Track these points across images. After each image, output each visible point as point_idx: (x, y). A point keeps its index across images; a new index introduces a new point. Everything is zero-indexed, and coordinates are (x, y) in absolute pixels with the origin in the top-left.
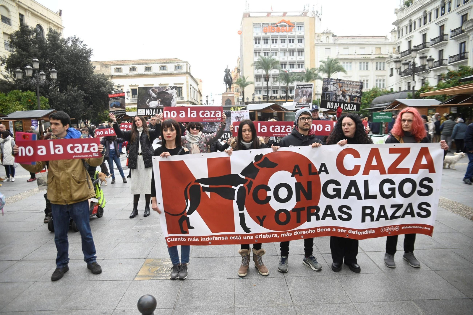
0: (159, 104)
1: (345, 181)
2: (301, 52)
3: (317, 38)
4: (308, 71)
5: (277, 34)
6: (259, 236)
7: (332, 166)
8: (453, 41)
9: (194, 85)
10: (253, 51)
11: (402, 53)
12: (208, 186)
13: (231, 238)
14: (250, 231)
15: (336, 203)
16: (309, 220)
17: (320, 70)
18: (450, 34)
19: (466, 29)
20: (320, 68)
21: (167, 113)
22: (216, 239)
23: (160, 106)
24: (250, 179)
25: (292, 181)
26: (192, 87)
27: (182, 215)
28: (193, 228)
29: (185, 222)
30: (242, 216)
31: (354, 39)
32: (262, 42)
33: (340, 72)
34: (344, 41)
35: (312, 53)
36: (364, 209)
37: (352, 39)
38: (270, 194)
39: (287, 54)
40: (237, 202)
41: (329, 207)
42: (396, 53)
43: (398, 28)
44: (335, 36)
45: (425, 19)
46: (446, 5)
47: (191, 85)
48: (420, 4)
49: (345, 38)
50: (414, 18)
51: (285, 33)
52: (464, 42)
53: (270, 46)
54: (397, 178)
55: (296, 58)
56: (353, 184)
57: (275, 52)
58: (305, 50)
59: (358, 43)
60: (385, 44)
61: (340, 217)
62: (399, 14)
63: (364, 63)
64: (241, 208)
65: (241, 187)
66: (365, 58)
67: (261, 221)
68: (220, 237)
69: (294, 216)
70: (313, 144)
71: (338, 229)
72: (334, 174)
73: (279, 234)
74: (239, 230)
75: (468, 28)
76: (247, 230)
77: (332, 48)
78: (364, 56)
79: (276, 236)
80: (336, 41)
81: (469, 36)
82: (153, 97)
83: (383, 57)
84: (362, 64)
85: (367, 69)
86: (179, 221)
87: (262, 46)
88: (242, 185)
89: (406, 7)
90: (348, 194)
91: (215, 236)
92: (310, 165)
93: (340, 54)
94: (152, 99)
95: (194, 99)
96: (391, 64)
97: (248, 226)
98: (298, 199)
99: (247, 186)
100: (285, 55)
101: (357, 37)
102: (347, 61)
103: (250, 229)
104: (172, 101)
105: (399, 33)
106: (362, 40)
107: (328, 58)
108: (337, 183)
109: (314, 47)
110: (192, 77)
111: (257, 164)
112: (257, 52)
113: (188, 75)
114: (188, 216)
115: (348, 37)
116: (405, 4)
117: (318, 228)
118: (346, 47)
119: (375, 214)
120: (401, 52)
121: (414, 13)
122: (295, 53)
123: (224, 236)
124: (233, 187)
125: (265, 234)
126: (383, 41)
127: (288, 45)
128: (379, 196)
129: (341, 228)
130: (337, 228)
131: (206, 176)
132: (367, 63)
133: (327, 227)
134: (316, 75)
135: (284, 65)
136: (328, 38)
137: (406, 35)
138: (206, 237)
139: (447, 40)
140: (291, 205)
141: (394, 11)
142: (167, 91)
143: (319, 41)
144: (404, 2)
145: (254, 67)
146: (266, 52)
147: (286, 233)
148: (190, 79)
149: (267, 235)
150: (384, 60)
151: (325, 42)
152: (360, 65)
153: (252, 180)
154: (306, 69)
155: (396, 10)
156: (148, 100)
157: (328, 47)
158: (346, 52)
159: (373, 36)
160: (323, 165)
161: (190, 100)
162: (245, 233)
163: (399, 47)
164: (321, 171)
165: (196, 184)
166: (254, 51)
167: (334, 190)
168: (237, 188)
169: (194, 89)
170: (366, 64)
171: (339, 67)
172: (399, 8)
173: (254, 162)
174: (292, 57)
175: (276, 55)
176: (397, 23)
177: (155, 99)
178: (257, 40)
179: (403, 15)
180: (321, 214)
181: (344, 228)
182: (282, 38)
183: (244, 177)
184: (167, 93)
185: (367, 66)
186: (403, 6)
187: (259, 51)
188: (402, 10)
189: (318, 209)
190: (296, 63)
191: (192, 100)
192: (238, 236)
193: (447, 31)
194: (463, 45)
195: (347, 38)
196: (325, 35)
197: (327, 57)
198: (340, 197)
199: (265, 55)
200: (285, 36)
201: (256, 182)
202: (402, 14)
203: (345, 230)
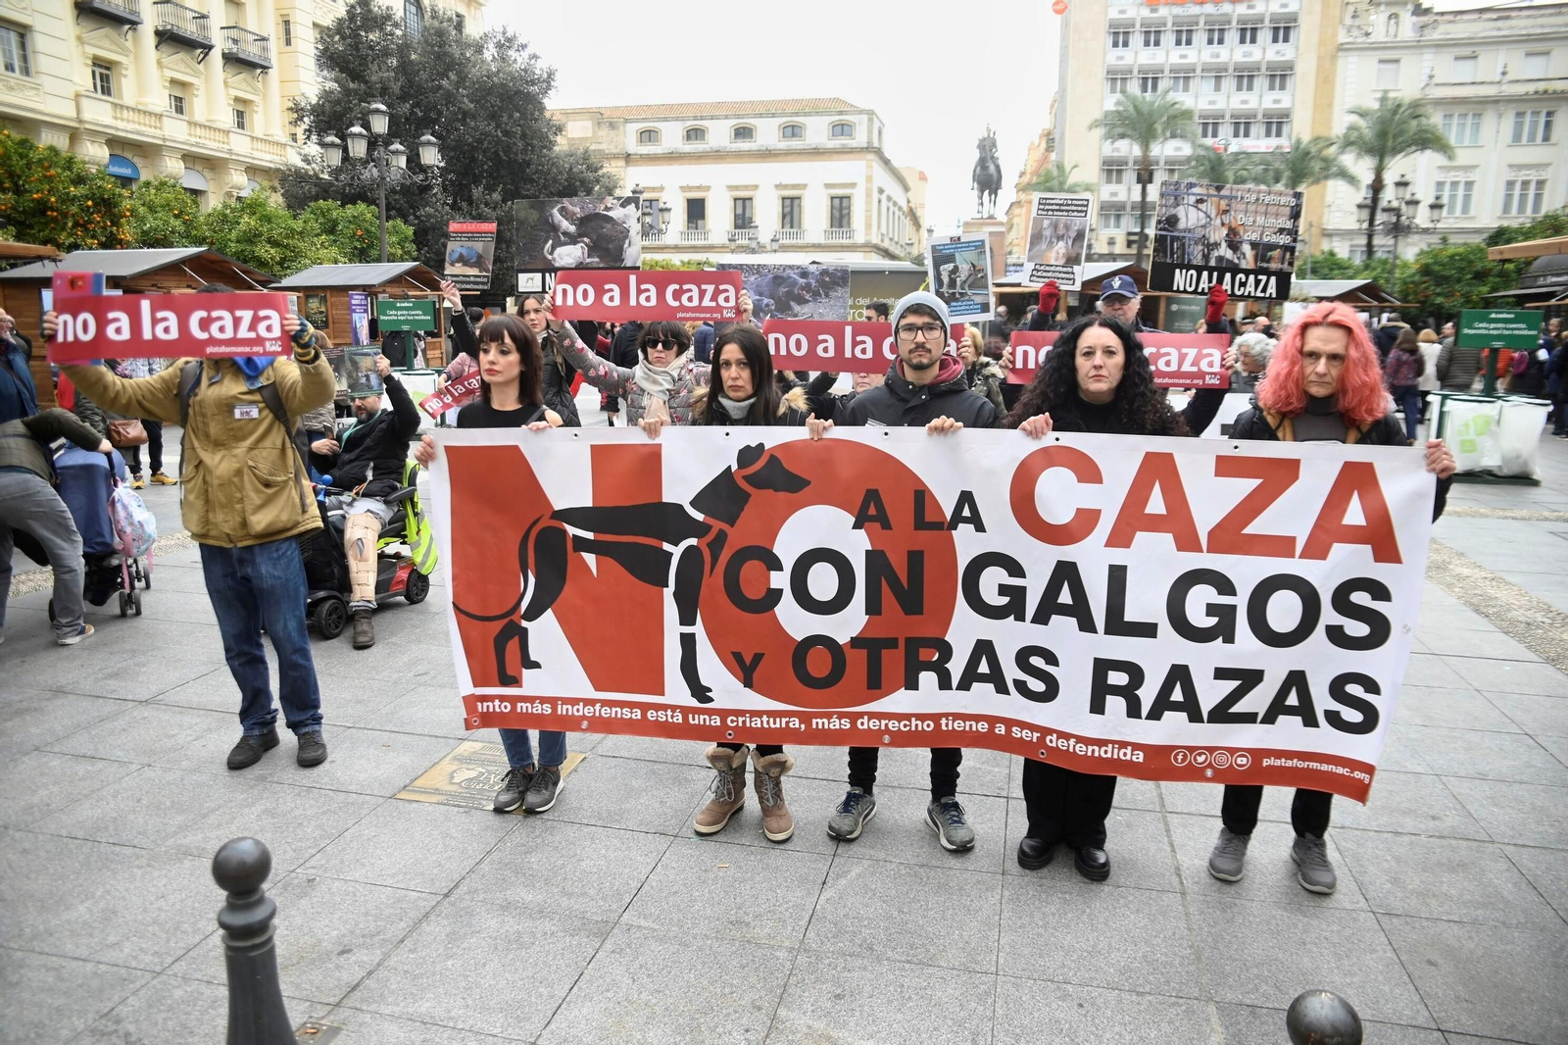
0: (586, 255)
1: (1039, 562)
2: (1280, 75)
3: (1348, 21)
4: (1297, 148)
5: (1195, 10)
6: (741, 719)
7: (995, 505)
9: (893, 189)
10: (1101, 73)
12: (590, 535)
13: (651, 715)
14: (711, 700)
15: (1009, 637)
16: (912, 684)
17: (1347, 143)
20: (1346, 136)
21: (565, 292)
22: (606, 712)
23: (588, 260)
24: (718, 525)
25: (856, 546)
26: (884, 197)
27: (507, 620)
28: (536, 665)
29: (513, 646)
30: (688, 642)
31: (1505, 18)
32: (1136, 40)
33: (1428, 153)
34: (1461, 30)
35: (1326, 81)
36: (1102, 667)
37: (1496, 20)
38: (780, 580)
39: (1228, 84)
40: (676, 595)
41: (984, 648)
44: (1427, 11)
47: (881, 191)
49: (1466, 17)
51: (1227, 8)
53: (1168, 55)
54: (1246, 571)
55: (1261, 99)
56: (1066, 573)
57: (1184, 76)
58: (1299, 69)
59: (1524, 32)
61: (1021, 686)
63: (1536, 113)
64: (687, 618)
65: (690, 548)
66: (1545, 92)
67: (747, 671)
68: (619, 710)
69: (857, 661)
70: (935, 422)
71: (1014, 729)
72: (1003, 533)
73: (805, 718)
74: (676, 690)
76: (700, 692)
77: (1409, 61)
78: (1541, 86)
79: (795, 723)
80: (1426, 31)
82: (565, 234)
84: (1528, 119)
85: (1546, 138)
86: (496, 639)
87: (1139, 55)
88: (693, 541)
90: (1047, 609)
91: (605, 703)
92: (922, 496)
93: (1436, 80)
94: (562, 238)
95: (891, 239)
97: (704, 682)
98: (873, 607)
99: (708, 545)
100: (1217, 88)
102: (1462, 109)
103: (710, 690)
106: (1540, 21)
107: (1383, 100)
108: (1014, 568)
109: (1334, 58)
110: (886, 162)
111: (745, 478)
112: (1116, 77)
113: (871, 156)
114: (524, 624)
115: (1481, 11)
117: (946, 715)
118: (1467, 51)
119: (1147, 695)
122: (1257, 82)
123: (631, 705)
124: (667, 547)
125: (759, 714)
127: (1233, 52)
128: (1165, 628)
129: (1023, 725)
130: (1009, 723)
131: (586, 500)
132: (1549, 114)
133: (977, 718)
134: (1328, 162)
135: (1210, 125)
136: (1393, 21)
138: (574, 701)
140: (848, 625)
142: (610, 214)
143: (1355, 32)
145: (1100, 132)
146: (1150, 79)
147: (829, 716)
148: (878, 169)
149: (765, 718)
151: (1379, 35)
152: (1519, 126)
153: (725, 526)
154: (1293, 141)
156: (551, 242)
157: (1389, 54)
158: (1465, 71)
160: (966, 497)
161: (875, 240)
162: (694, 703)
164: (957, 518)
165: (555, 523)
166: (1108, 73)
167: (1003, 590)
168: (676, 551)
169: (891, 204)
170: (1542, 119)
171: (1426, 131)
173: (734, 467)
174: (1244, 95)
175: (1186, 89)
177: (573, 240)
178: (1120, 35)
180: (956, 667)
181: (1033, 728)
182: (1213, 23)
183: (699, 516)
184: (610, 219)
185: (1548, 125)
187: (1122, 72)
189: (946, 652)
190: (1260, 117)
191: (882, 241)
192: (673, 711)
195: (1476, 16)
196: (1383, 7)
197: (1379, 95)
198: (1020, 617)
199: (1144, 89)
200: (1224, 18)
201: (739, 536)
203: (1036, 735)
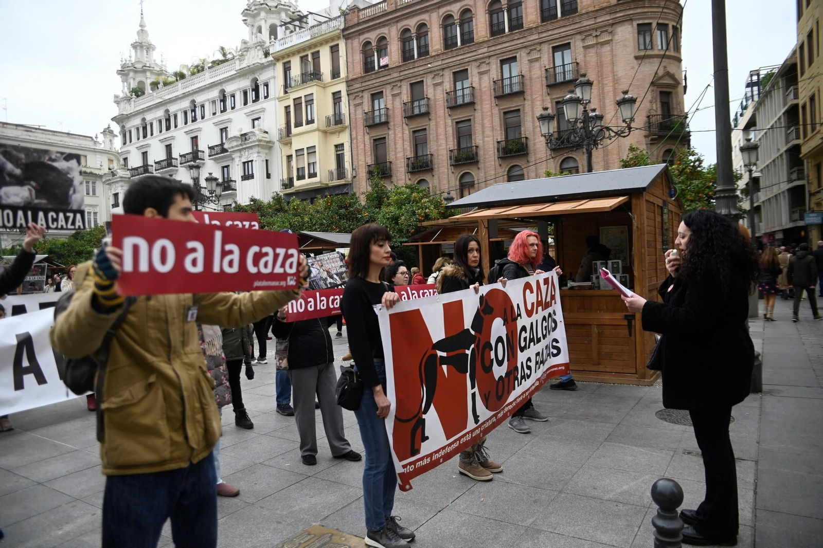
0: (34, 196)
8: (212, 161)
11: (133, 169)
12: (445, 354)
13: (462, 441)
14: (480, 420)
18: (207, 151)
19: (230, 148)
23: (36, 201)
25: (504, 333)
27: (417, 418)
29: (420, 431)
30: (474, 395)
31: (31, 131)
34: (10, 132)
37: (27, 131)
38: (493, 354)
40: (470, 376)
42: (122, 168)
43: (123, 127)
45: (168, 122)
46: (197, 109)
48: (157, 98)
50: (149, 117)
52: (227, 167)
59: (42, 140)
60: (95, 151)
62: (122, 104)
64: (473, 384)
65: (472, 350)
67: (487, 401)
75: (232, 147)
76: (476, 418)
81: (233, 159)
82: (11, 175)
83: (91, 173)
86: (412, 431)
88: (473, 346)
89: (134, 96)
91: (449, 445)
96: (113, 186)
97: (478, 413)
98: (508, 358)
99: (476, 346)
101: (36, 129)
103: (479, 416)
104: (71, 192)
105: (125, 136)
106: (49, 136)
114: (424, 417)
115: (17, 125)
116: (132, 92)
117: (519, 396)
120: (130, 168)
121: (149, 109)
123: (456, 440)
124: (466, 352)
126: (90, 144)
137: (136, 141)
138: (439, 451)
139: (204, 160)
140: (505, 369)
141: (112, 99)
142: (56, 164)
144: (129, 88)
150: (94, 178)
153: (479, 335)
155: (116, 97)
159: (68, 134)
162: (475, 426)
163: (125, 159)
164: (518, 315)
165: (433, 352)
168: (469, 353)
172: (121, 95)
176: (119, 120)
179: (129, 109)
180: (519, 376)
184: (55, 169)
186: (129, 95)
188: (129, 100)
192: (469, 435)
193: (203, 146)
194: (226, 169)
195: (15, 127)
201: (483, 339)
202: (127, 106)
